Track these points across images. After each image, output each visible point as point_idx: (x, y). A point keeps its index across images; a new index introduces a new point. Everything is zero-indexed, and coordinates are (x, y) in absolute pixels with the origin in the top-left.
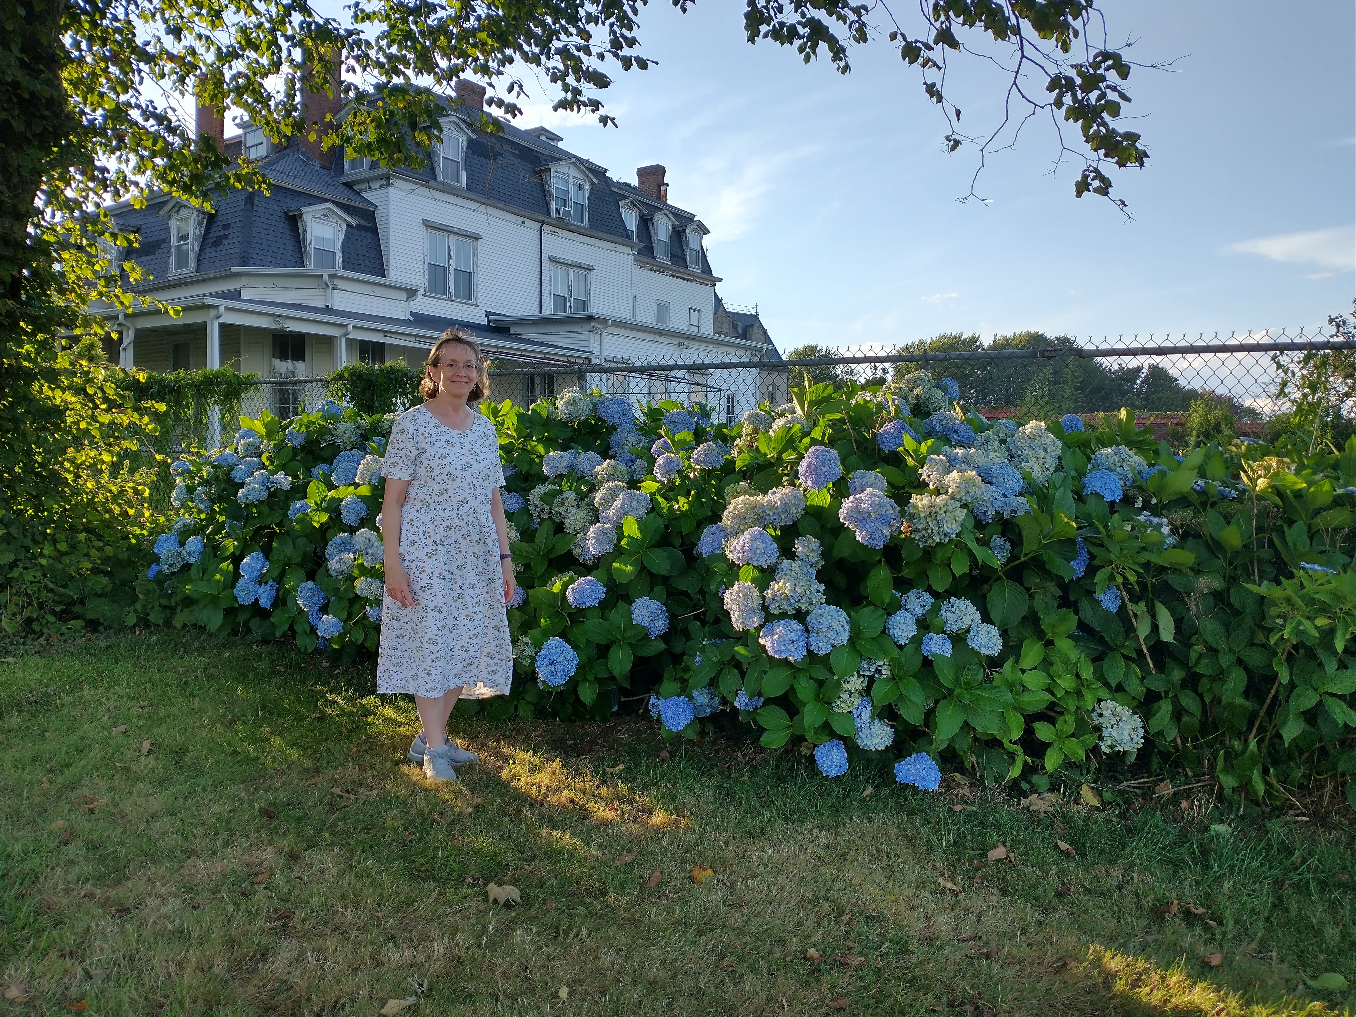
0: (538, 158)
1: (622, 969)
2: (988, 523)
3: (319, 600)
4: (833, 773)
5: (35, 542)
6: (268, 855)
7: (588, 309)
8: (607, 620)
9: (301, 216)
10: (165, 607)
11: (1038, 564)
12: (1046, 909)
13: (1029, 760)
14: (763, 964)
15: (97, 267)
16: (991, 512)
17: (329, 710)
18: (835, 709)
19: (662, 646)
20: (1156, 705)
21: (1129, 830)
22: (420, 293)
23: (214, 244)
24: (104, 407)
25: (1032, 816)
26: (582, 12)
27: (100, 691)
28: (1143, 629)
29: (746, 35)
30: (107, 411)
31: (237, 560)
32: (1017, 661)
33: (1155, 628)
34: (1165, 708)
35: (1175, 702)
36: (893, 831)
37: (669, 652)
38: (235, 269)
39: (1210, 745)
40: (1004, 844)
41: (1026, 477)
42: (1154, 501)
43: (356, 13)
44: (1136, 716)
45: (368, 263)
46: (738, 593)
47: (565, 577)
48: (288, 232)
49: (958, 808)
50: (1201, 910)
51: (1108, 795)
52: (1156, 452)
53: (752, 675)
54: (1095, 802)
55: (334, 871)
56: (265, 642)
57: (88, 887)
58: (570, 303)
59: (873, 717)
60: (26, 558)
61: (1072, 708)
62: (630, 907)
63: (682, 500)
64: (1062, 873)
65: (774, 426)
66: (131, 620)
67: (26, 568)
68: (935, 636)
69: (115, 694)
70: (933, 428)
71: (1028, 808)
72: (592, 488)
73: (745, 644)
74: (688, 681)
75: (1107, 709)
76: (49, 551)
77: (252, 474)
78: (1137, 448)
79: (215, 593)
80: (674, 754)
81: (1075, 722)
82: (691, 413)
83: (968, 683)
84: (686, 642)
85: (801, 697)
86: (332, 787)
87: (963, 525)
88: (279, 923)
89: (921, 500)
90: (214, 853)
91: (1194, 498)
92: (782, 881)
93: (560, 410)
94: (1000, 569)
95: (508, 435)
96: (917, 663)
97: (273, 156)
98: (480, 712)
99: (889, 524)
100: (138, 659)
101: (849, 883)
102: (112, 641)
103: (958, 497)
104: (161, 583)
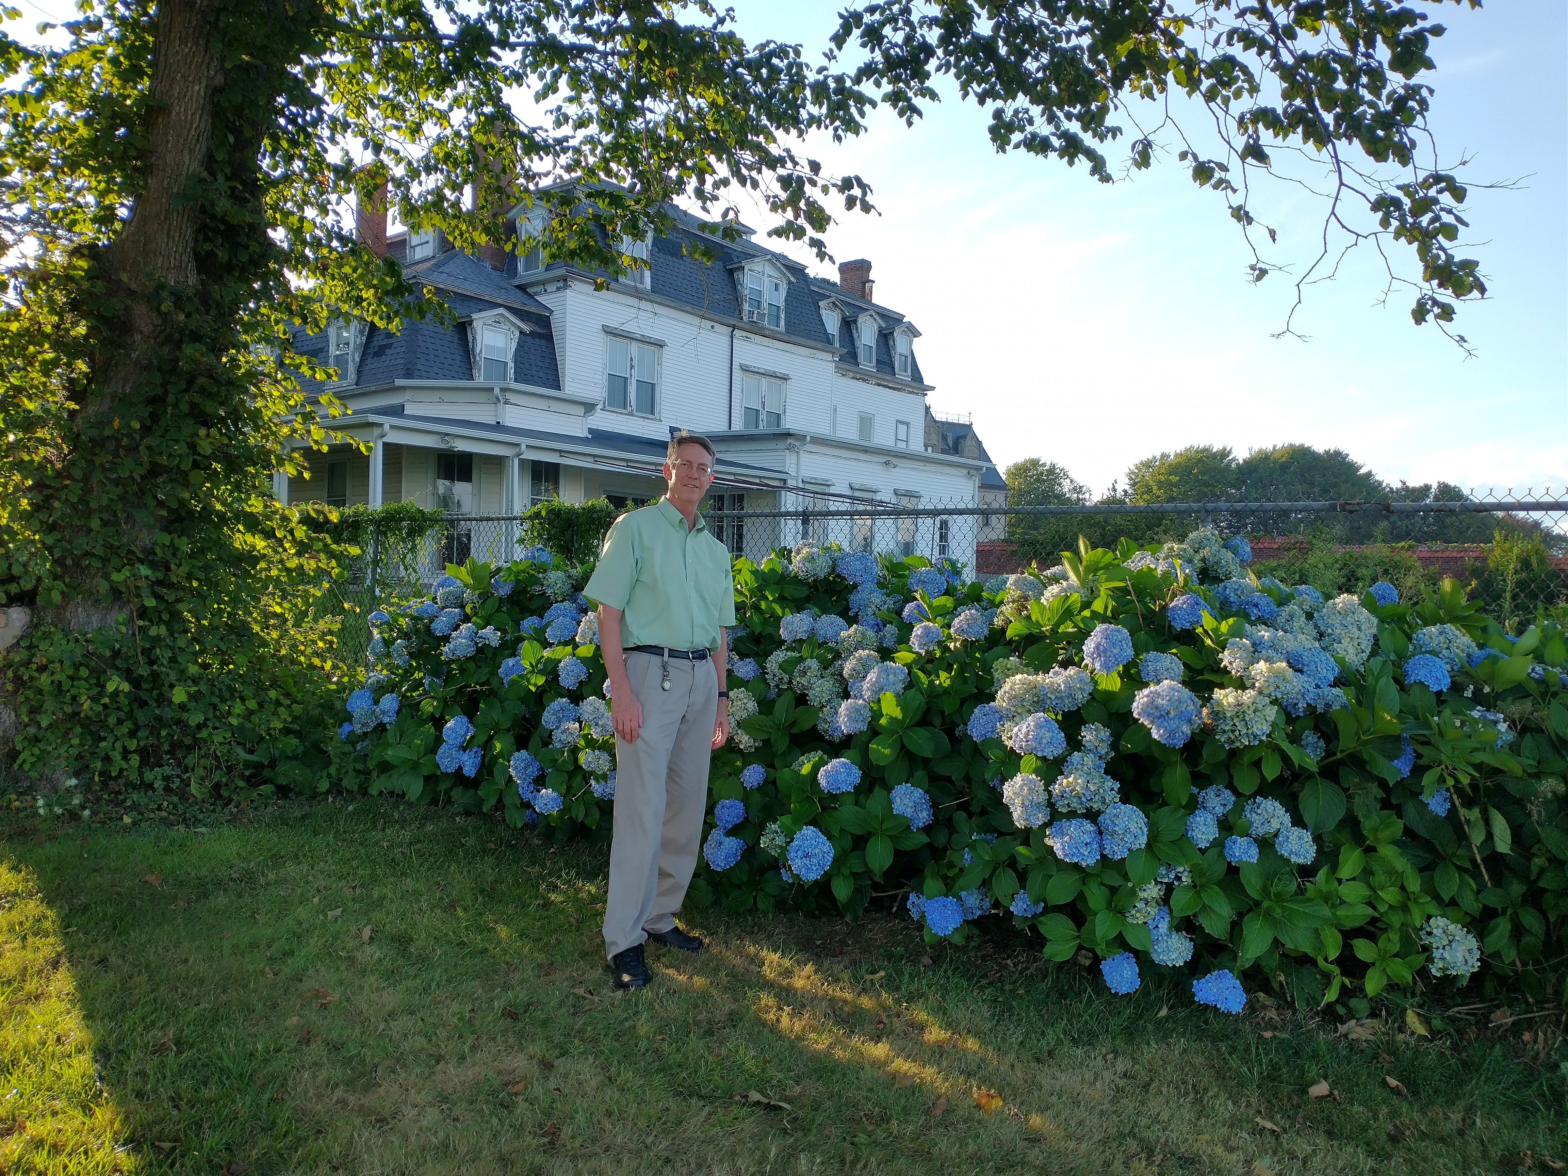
0: (730, 255)
2: (1298, 717)
3: (533, 771)
4: (1123, 990)
5: (223, 700)
6: (519, 1063)
7: (783, 422)
8: (863, 807)
9: (471, 323)
10: (358, 772)
11: (1357, 762)
12: (1383, 1156)
13: (1347, 982)
15: (292, 403)
16: (1302, 705)
17: (553, 896)
18: (1130, 920)
19: (924, 839)
20: (1493, 923)
21: (1465, 1064)
22: (599, 407)
23: (376, 354)
24: (292, 551)
25: (1352, 1046)
26: (804, 114)
27: (305, 867)
28: (1477, 837)
30: (299, 554)
31: (439, 722)
32: (1334, 868)
33: (1490, 836)
34: (1503, 926)
35: (1515, 920)
36: (1198, 1060)
37: (929, 845)
38: (399, 382)
39: (1555, 969)
40: (1326, 1078)
41: (1340, 662)
42: (1487, 690)
43: (558, 118)
44: (1470, 936)
45: (541, 374)
46: (1021, 787)
47: (815, 756)
48: (456, 341)
49: (1268, 1035)
50: (1559, 1165)
51: (1437, 1024)
52: (1484, 629)
53: (1035, 879)
54: (1422, 1031)
55: (593, 1084)
56: (467, 813)
57: (339, 1093)
58: (763, 416)
59: (1170, 929)
60: (215, 716)
61: (1398, 925)
62: (915, 1138)
63: (943, 675)
64: (1394, 1114)
65: (1047, 593)
66: (324, 786)
67: (215, 728)
68: (1239, 840)
69: (322, 872)
70: (1227, 598)
71: (1346, 1036)
72: (838, 655)
73: (1026, 843)
74: (954, 879)
75: (1438, 927)
76: (238, 708)
77: (457, 627)
78: (1463, 626)
79: (415, 758)
80: (937, 961)
81: (1401, 939)
82: (941, 572)
83: (1278, 895)
84: (951, 835)
85: (1091, 905)
86: (573, 986)
87: (1274, 725)
88: (546, 1140)
89: (1226, 696)
90: (463, 1058)
91: (1532, 687)
92: (1081, 1113)
93: (797, 565)
94: (1315, 769)
95: (740, 593)
96: (1220, 870)
97: (440, 256)
98: (716, 903)
99: (1190, 721)
100: (338, 831)
101: (1156, 1120)
102: (307, 808)
103: (1266, 692)
104: (354, 744)
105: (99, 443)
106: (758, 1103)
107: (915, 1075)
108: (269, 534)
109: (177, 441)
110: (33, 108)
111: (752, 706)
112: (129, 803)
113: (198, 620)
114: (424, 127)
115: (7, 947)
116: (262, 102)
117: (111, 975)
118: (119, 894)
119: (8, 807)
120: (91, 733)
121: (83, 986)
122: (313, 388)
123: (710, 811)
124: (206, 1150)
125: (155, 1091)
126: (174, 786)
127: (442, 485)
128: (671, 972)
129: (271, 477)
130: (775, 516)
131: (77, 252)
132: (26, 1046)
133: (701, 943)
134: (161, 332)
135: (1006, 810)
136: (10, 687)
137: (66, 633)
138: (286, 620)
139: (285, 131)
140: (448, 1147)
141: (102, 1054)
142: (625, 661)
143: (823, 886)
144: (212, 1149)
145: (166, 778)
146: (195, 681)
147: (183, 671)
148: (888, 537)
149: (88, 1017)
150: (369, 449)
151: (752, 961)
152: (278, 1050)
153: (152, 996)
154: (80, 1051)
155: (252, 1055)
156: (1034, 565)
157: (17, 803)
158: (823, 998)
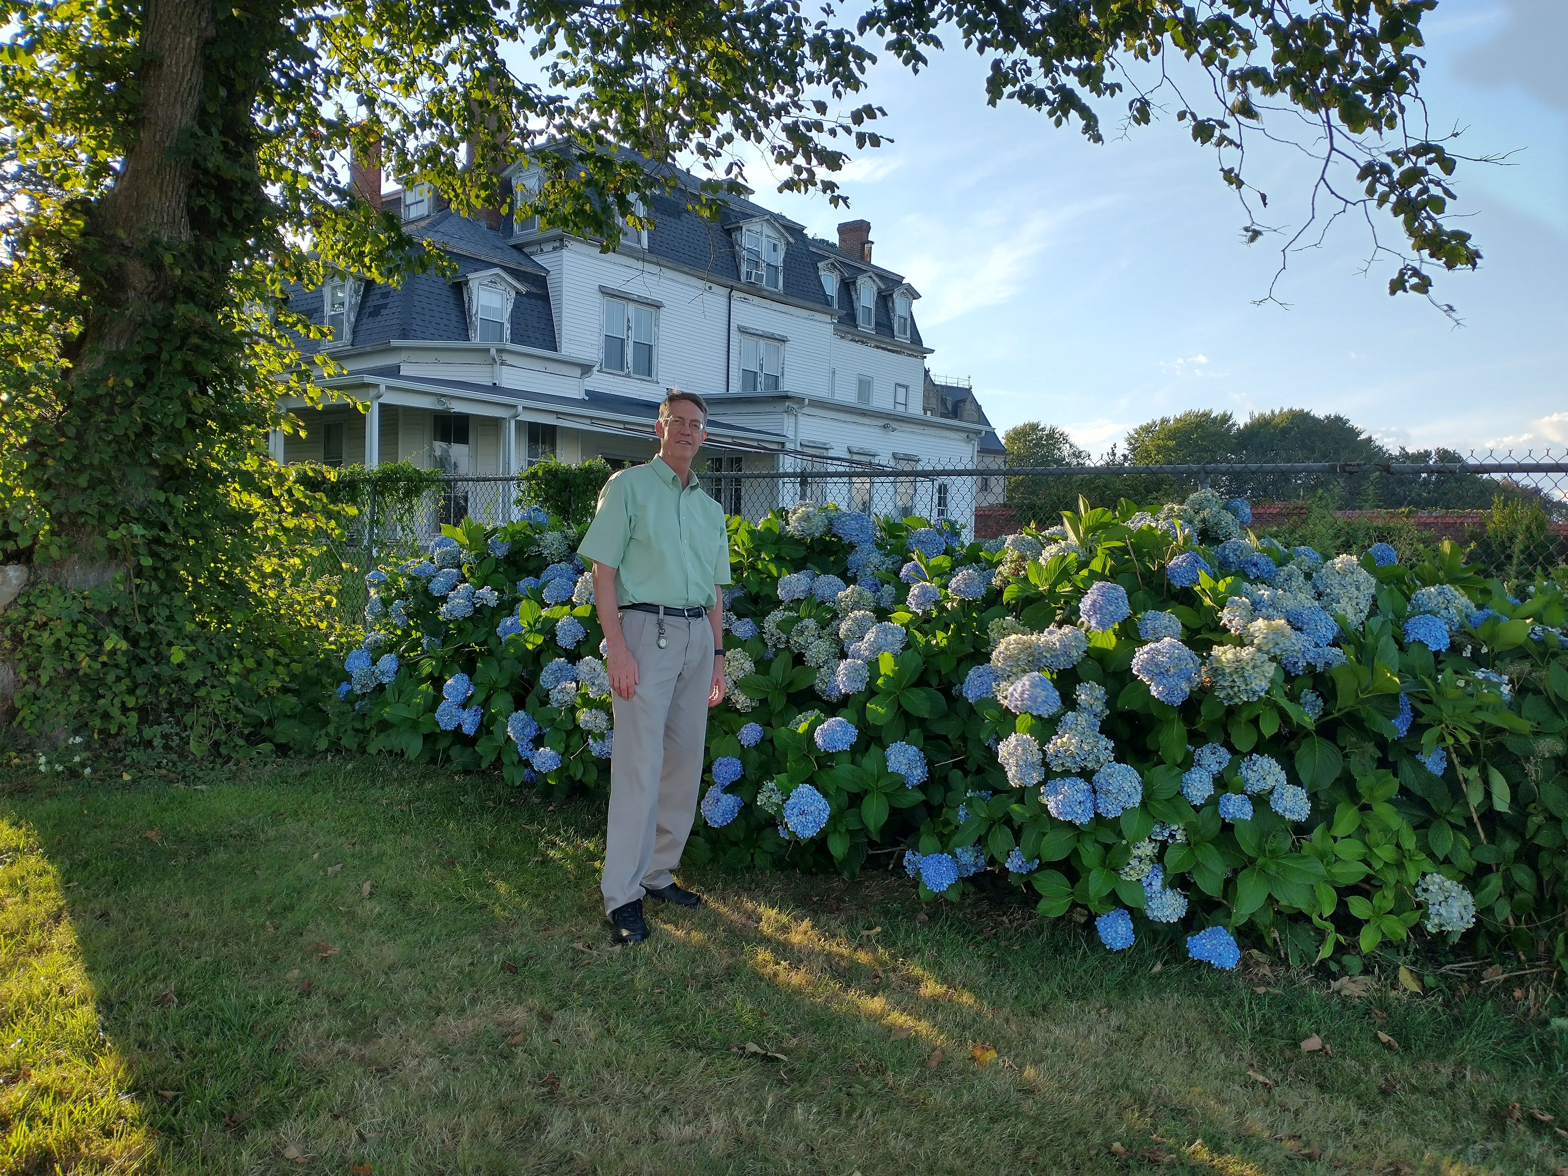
0: (728, 215)
1: (915, 1157)
2: (1297, 676)
3: (531, 731)
4: (1118, 946)
5: (221, 658)
6: (519, 1014)
7: (781, 385)
8: (859, 766)
9: (466, 283)
10: (357, 731)
11: (1354, 721)
12: (1373, 1108)
13: (1342, 939)
14: (1066, 1159)
15: (287, 361)
16: (1302, 664)
17: (552, 853)
18: (1123, 877)
19: (920, 796)
20: (1484, 879)
21: (1456, 1020)
22: (596, 369)
23: (372, 314)
24: (290, 510)
25: (1345, 1002)
26: (801, 72)
27: (305, 824)
28: (1475, 797)
29: (987, 97)
30: (295, 514)
31: (438, 682)
32: (1329, 827)
33: (1488, 795)
34: (1495, 882)
35: (1507, 878)
36: (1192, 1014)
37: (926, 803)
38: (395, 343)
39: (1548, 927)
40: (1318, 1032)
41: (1339, 621)
42: (1485, 650)
44: (1465, 893)
45: (538, 335)
46: (1015, 747)
47: (812, 715)
48: (452, 301)
49: (1261, 990)
50: (1547, 1117)
51: (1430, 981)
52: (1483, 591)
53: (1029, 837)
54: (1414, 987)
55: (592, 1035)
56: (466, 772)
57: (340, 1044)
58: (761, 379)
59: (1164, 886)
60: (213, 675)
61: (1393, 882)
62: (911, 1088)
63: (940, 635)
64: (1385, 1068)
65: (1045, 553)
66: (323, 745)
67: (213, 687)
68: (1234, 797)
69: (322, 829)
70: (1225, 558)
71: (1338, 992)
72: (835, 616)
73: (1021, 801)
74: (949, 836)
75: (1434, 883)
76: (236, 667)
77: (454, 588)
78: (1463, 588)
79: (414, 717)
80: (933, 917)
81: (1395, 897)
82: (940, 532)
83: (1272, 852)
84: (946, 792)
85: (1086, 862)
86: (572, 941)
87: (1272, 681)
88: (545, 1090)
89: (1225, 652)
90: (463, 1010)
91: (1532, 648)
92: (1074, 1066)
93: (793, 527)
94: (1311, 727)
95: (737, 553)
96: (1215, 827)
97: (435, 215)
98: (714, 860)
99: (1189, 679)
100: (337, 789)
101: (1149, 1072)
102: (305, 767)
103: (1265, 648)
104: (352, 703)
105: (95, 401)
106: (755, 1054)
107: (910, 1028)
108: (266, 493)
109: (171, 399)
110: (23, 61)
111: (749, 666)
112: (128, 761)
113: (195, 578)
114: (418, 81)
115: (8, 901)
116: (254, 54)
117: (112, 929)
118: (119, 850)
119: (8, 764)
120: (90, 690)
121: (83, 940)
122: (308, 347)
123: (707, 769)
124: (208, 1099)
125: (157, 1041)
126: (174, 744)
127: (439, 447)
128: (669, 927)
129: (266, 436)
130: (773, 477)
131: (69, 206)
132: (29, 997)
133: (699, 899)
134: (155, 288)
135: (1001, 768)
136: (7, 644)
137: (63, 591)
138: (284, 579)
139: (279, 86)
140: (448, 1096)
141: (105, 1005)
142: (621, 619)
143: (820, 843)
144: (214, 1098)
145: (165, 736)
146: (193, 639)
147: (180, 630)
148: (887, 497)
149: (91, 969)
150: (366, 408)
151: (749, 917)
152: (278, 1003)
153: (154, 949)
154: (83, 1002)
155: (253, 1006)
156: (1033, 525)
157: (17, 761)
158: (818, 955)
